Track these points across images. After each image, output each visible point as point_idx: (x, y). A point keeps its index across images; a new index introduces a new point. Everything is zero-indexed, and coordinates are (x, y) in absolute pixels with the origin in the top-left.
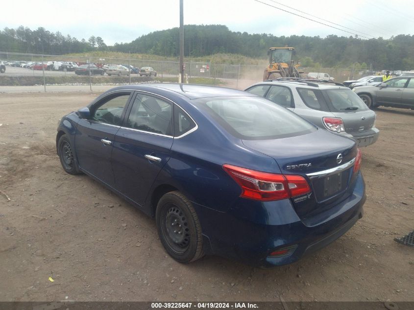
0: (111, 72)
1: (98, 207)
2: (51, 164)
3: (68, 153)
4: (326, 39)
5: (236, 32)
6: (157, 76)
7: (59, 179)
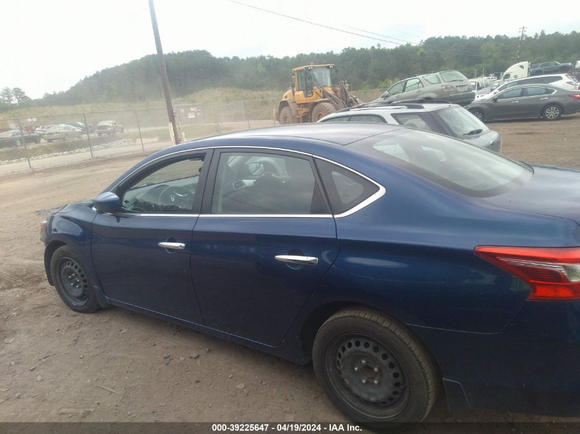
0: (51, 137)
1: (172, 362)
2: (39, 303)
3: (73, 278)
4: (342, 55)
5: (222, 57)
6: (125, 131)
7: (70, 327)
